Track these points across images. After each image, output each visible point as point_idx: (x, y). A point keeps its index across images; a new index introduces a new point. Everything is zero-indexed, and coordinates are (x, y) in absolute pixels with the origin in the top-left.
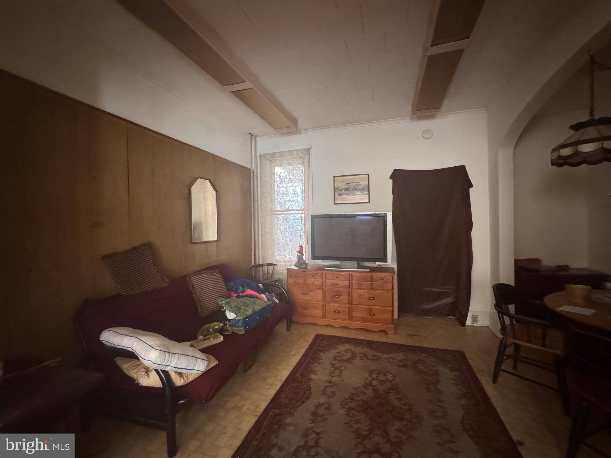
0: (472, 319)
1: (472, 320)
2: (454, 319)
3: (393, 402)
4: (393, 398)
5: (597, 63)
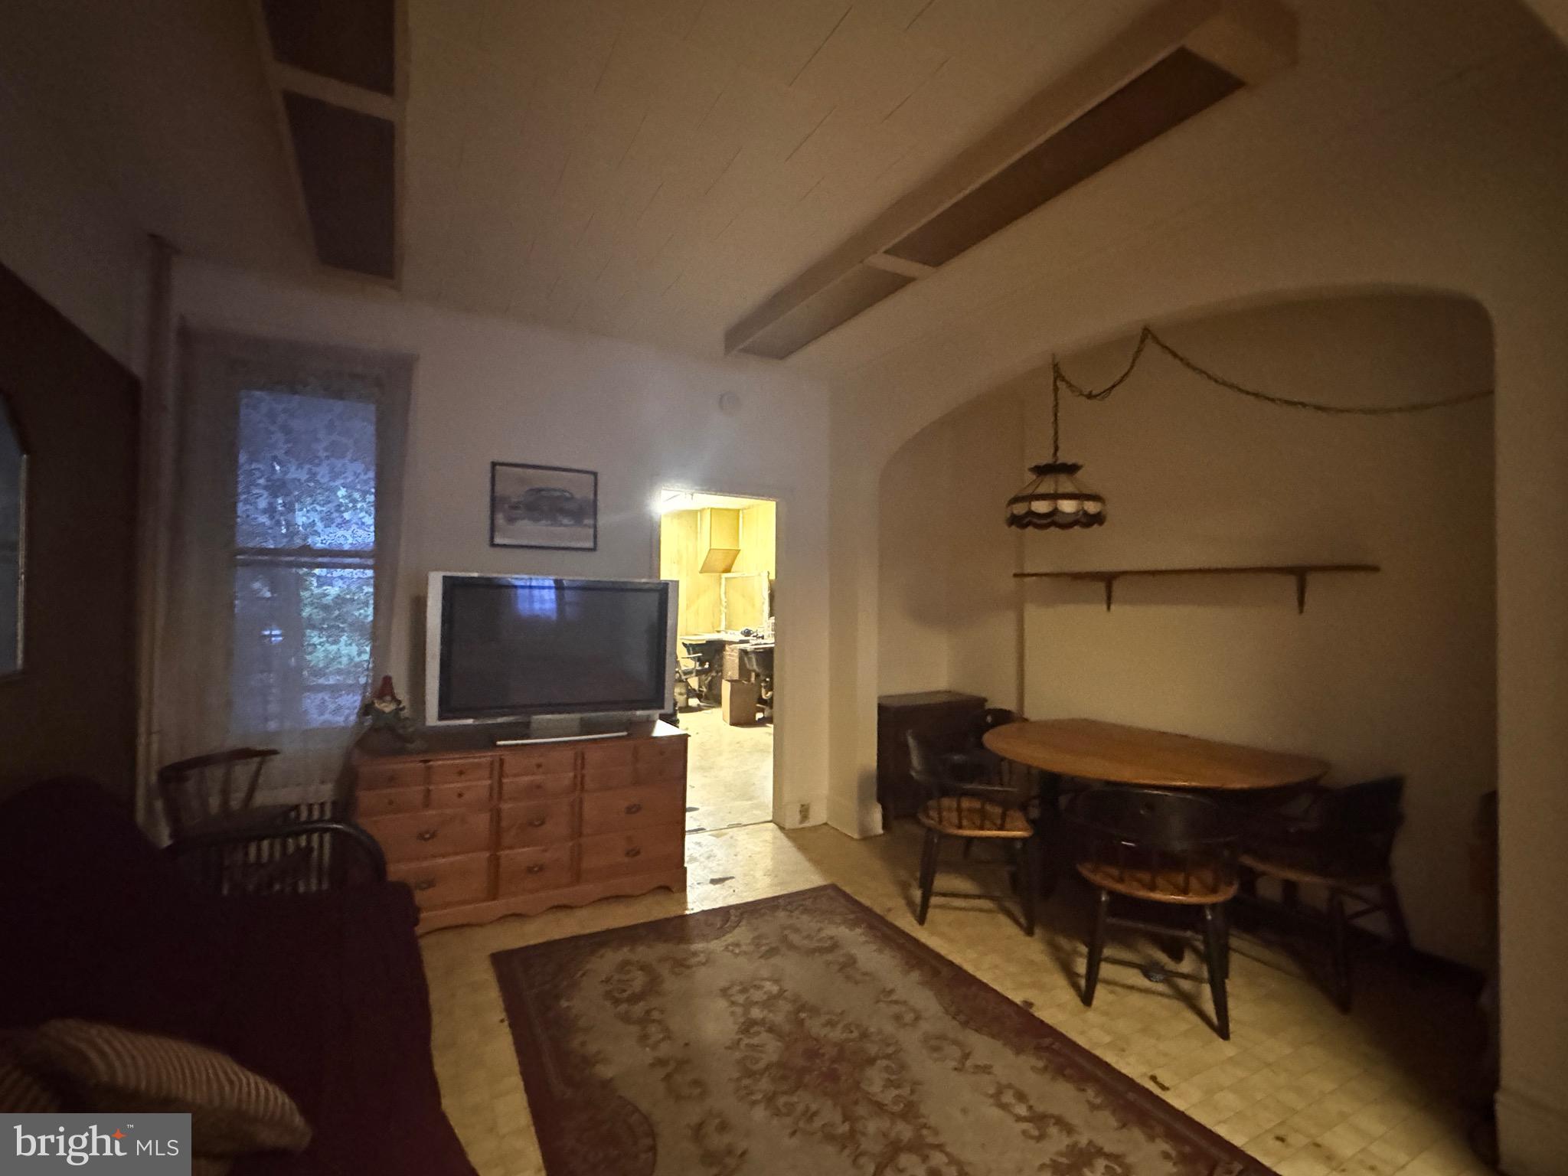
3: (825, 1036)
4: (815, 1026)
5: (1063, 379)
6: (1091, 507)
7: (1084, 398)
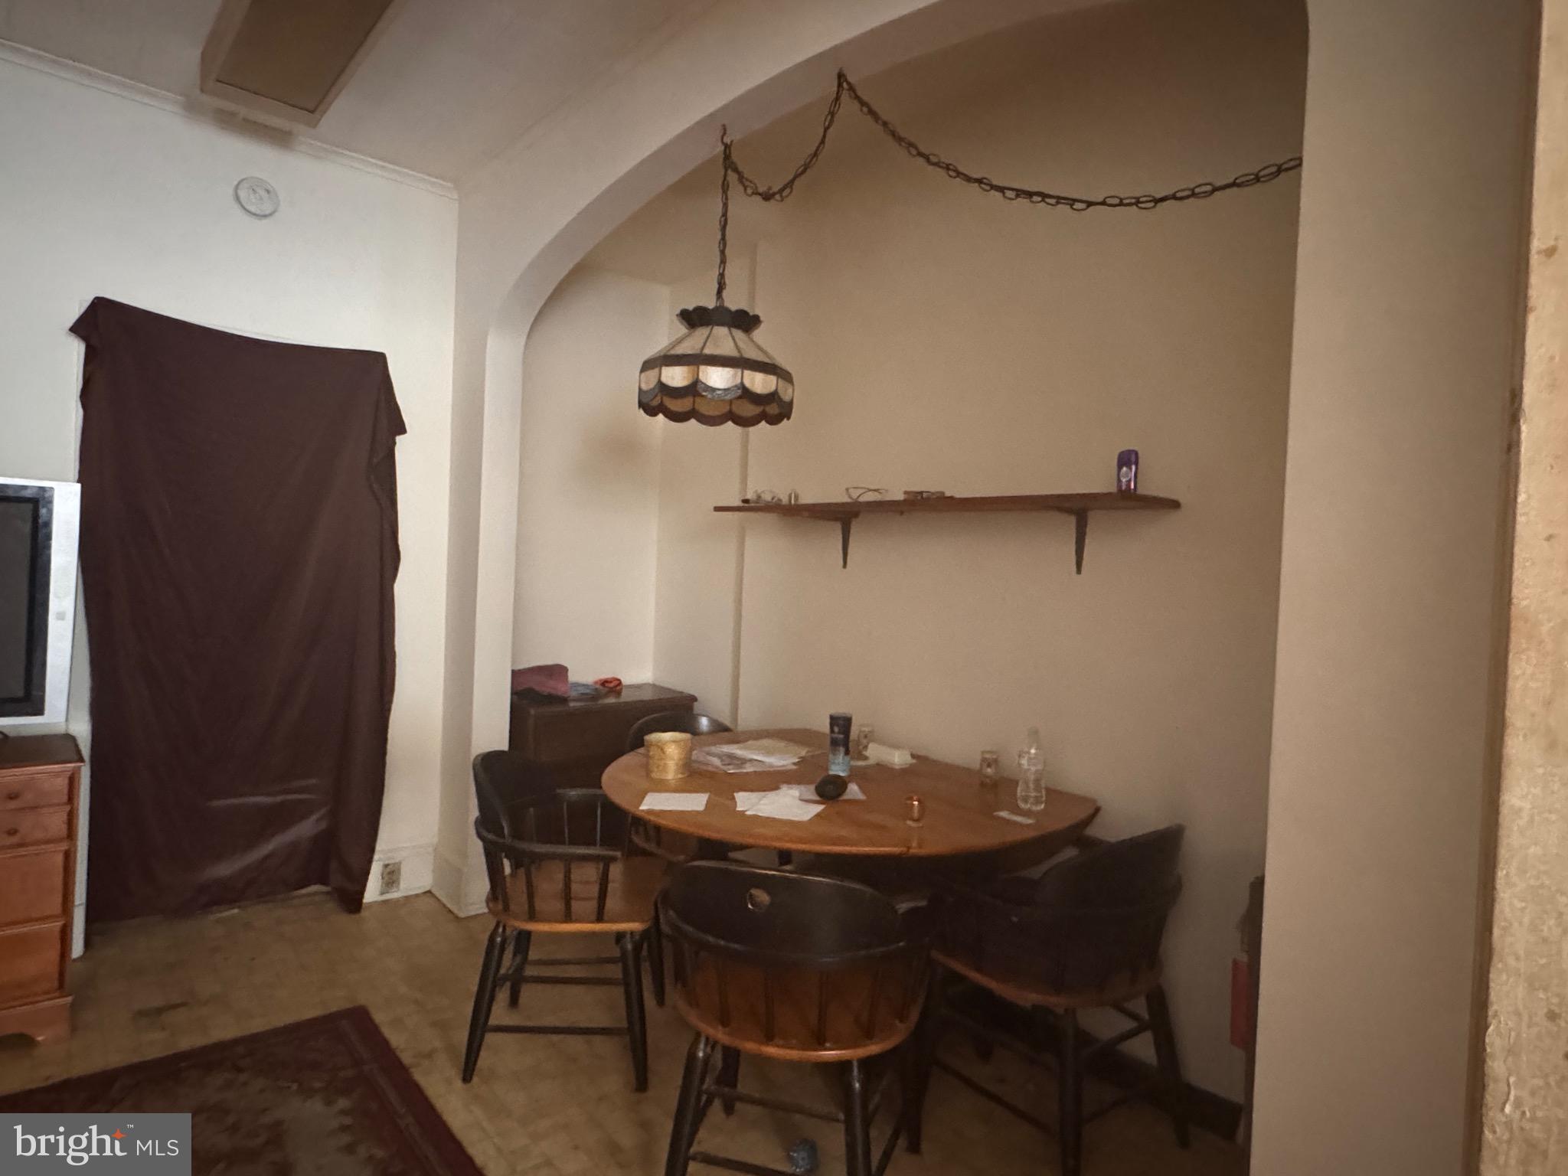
0: (383, 878)
1: (383, 883)
2: (323, 893)
5: (736, 170)
6: (760, 383)
7: (758, 198)
